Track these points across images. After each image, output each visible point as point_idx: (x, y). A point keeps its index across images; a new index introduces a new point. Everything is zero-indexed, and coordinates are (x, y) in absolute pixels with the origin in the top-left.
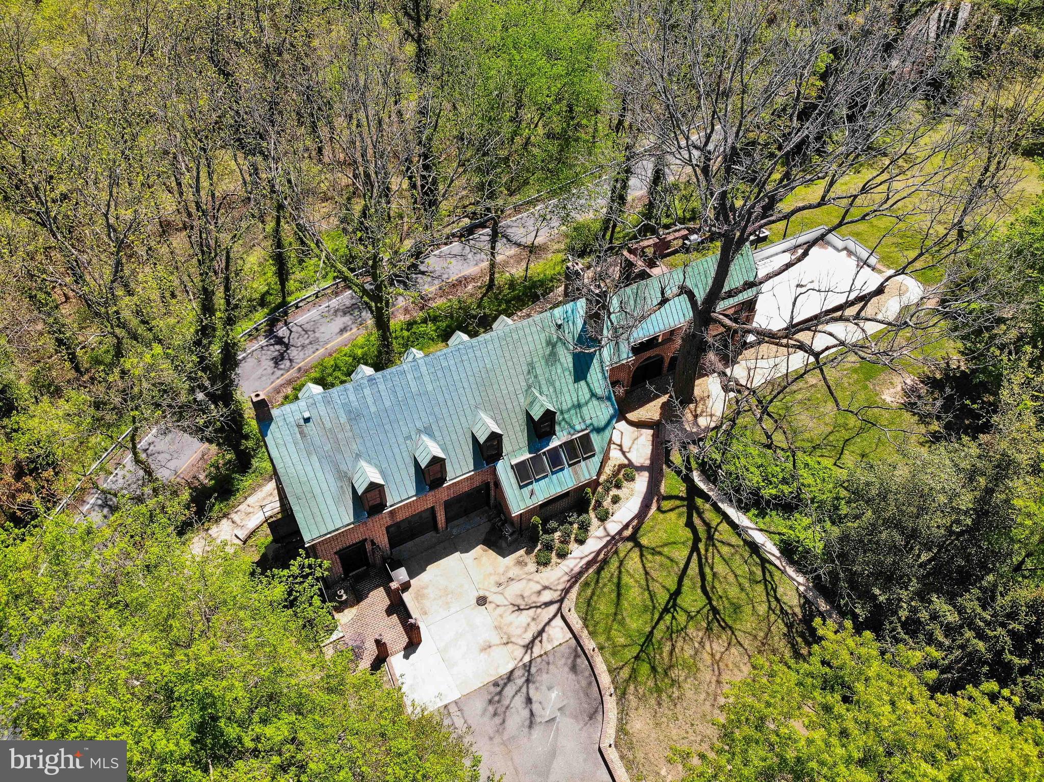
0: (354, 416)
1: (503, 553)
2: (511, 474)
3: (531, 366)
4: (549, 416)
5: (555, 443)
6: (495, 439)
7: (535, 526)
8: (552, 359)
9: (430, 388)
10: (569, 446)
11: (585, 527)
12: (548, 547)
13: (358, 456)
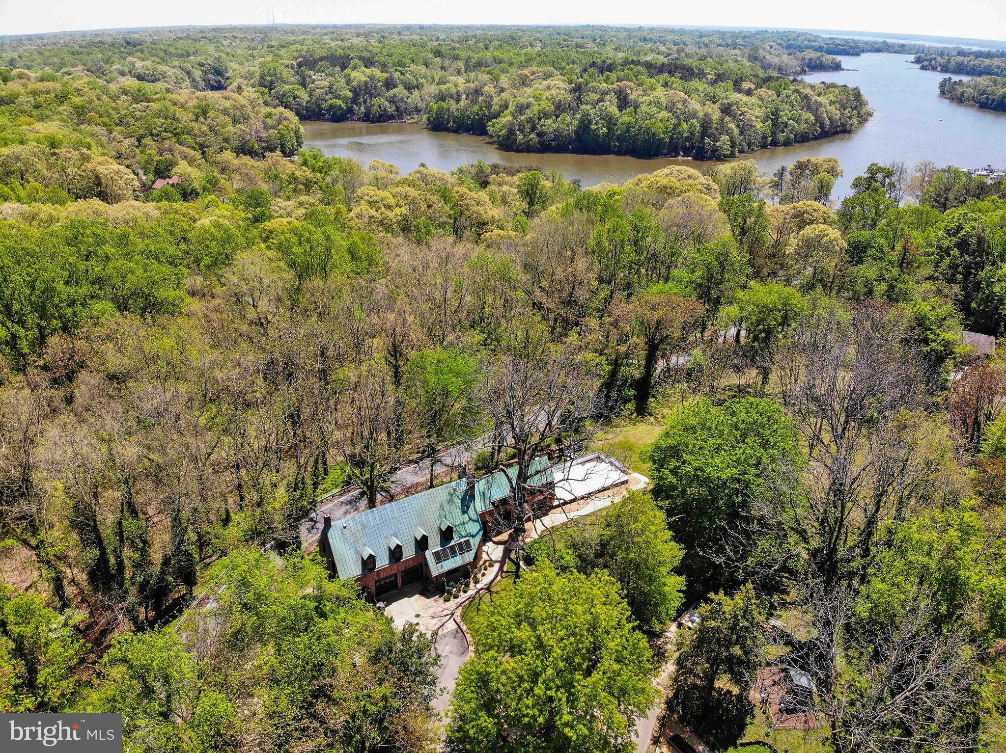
0: (364, 527)
1: (428, 597)
2: (432, 557)
3: (442, 506)
4: (450, 529)
5: (452, 543)
6: (425, 538)
7: (443, 582)
8: (451, 501)
9: (397, 515)
10: (460, 545)
11: (467, 585)
12: (450, 593)
13: (365, 545)
